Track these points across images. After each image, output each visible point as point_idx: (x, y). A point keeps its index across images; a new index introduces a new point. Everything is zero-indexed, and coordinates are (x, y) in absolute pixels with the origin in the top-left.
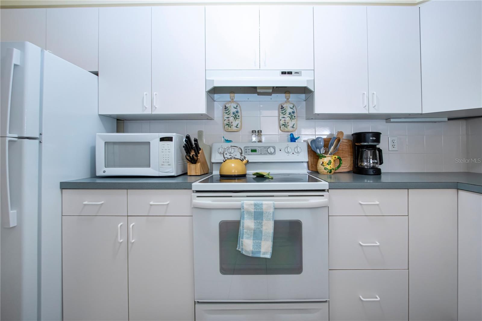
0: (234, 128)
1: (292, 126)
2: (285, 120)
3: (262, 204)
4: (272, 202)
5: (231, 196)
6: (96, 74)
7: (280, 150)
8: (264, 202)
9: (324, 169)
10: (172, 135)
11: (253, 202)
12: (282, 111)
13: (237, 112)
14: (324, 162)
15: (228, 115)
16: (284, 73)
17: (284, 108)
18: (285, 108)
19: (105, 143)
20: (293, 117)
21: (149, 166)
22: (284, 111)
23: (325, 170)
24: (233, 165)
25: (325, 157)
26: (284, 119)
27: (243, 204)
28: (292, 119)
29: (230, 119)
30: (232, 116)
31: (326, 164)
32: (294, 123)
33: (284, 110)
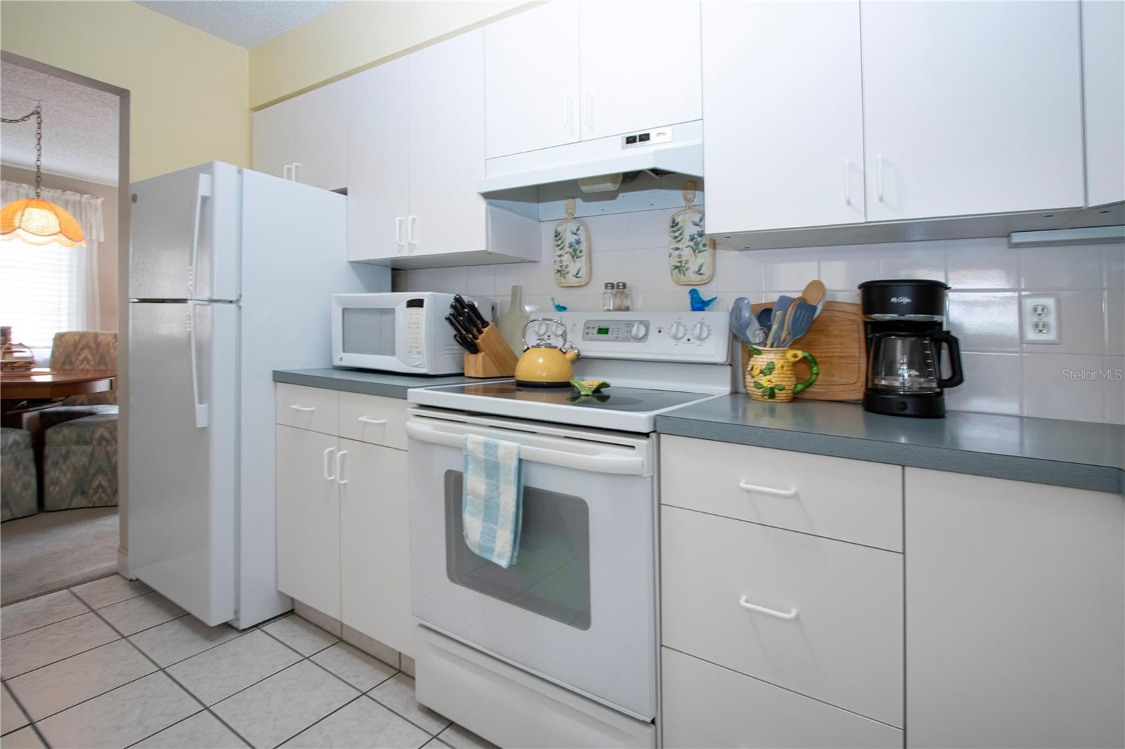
0: (571, 279)
1: (697, 270)
2: (680, 256)
3: (496, 446)
4: (514, 444)
5: (465, 423)
6: (344, 192)
7: (660, 331)
8: (502, 442)
9: (752, 385)
10: (424, 296)
11: (482, 439)
12: (674, 232)
13: (578, 242)
14: (755, 367)
15: (561, 249)
16: (631, 140)
17: (677, 224)
18: (680, 225)
19: (344, 309)
20: (701, 246)
21: (393, 353)
22: (679, 232)
23: (755, 387)
24: (541, 361)
25: (759, 352)
26: (677, 253)
27: (466, 439)
28: (697, 251)
29: (562, 258)
30: (567, 253)
31: (758, 371)
32: (703, 260)
33: (678, 230)
